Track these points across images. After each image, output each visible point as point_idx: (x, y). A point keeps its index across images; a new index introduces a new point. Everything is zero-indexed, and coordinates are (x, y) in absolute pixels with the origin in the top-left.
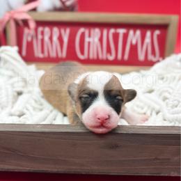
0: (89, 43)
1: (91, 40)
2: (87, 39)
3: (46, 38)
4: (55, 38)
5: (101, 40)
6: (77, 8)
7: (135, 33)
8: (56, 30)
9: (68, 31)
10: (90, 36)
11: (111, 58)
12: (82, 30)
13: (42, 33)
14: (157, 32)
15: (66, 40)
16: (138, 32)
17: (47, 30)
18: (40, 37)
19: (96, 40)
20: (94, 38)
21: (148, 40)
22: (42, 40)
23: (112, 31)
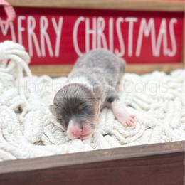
0: (91, 36)
1: (93, 32)
2: (88, 31)
3: (31, 31)
4: (43, 31)
5: (106, 32)
7: (147, 22)
8: (43, 19)
9: (61, 20)
10: (91, 27)
12: (81, 19)
13: (24, 24)
14: (174, 21)
15: (58, 32)
16: (152, 21)
17: (31, 19)
18: (21, 29)
19: (100, 31)
20: (97, 30)
21: (163, 30)
22: (25, 34)
23: (120, 20)
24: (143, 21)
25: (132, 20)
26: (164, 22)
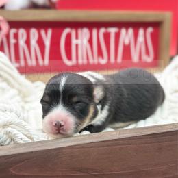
0: (77, 45)
1: (79, 42)
2: (74, 42)
3: (22, 43)
4: (33, 42)
8: (34, 32)
9: (50, 32)
10: (77, 38)
11: (103, 61)
13: (16, 36)
15: (47, 43)
17: (22, 32)
18: (13, 41)
20: (82, 40)
22: (17, 46)
23: (102, 30)
24: (123, 31)
25: (113, 31)
26: (141, 32)
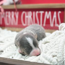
0: (27, 18)
5: (32, 17)
6: (21, 2)
7: (48, 13)
9: (18, 13)
10: (27, 15)
12: (23, 12)
14: (60, 12)
15: (17, 17)
16: (50, 13)
19: (30, 17)
21: (55, 16)
23: (37, 12)
26: (55, 13)
